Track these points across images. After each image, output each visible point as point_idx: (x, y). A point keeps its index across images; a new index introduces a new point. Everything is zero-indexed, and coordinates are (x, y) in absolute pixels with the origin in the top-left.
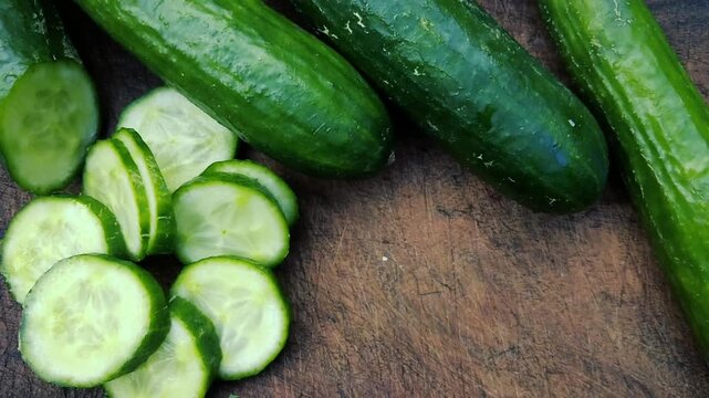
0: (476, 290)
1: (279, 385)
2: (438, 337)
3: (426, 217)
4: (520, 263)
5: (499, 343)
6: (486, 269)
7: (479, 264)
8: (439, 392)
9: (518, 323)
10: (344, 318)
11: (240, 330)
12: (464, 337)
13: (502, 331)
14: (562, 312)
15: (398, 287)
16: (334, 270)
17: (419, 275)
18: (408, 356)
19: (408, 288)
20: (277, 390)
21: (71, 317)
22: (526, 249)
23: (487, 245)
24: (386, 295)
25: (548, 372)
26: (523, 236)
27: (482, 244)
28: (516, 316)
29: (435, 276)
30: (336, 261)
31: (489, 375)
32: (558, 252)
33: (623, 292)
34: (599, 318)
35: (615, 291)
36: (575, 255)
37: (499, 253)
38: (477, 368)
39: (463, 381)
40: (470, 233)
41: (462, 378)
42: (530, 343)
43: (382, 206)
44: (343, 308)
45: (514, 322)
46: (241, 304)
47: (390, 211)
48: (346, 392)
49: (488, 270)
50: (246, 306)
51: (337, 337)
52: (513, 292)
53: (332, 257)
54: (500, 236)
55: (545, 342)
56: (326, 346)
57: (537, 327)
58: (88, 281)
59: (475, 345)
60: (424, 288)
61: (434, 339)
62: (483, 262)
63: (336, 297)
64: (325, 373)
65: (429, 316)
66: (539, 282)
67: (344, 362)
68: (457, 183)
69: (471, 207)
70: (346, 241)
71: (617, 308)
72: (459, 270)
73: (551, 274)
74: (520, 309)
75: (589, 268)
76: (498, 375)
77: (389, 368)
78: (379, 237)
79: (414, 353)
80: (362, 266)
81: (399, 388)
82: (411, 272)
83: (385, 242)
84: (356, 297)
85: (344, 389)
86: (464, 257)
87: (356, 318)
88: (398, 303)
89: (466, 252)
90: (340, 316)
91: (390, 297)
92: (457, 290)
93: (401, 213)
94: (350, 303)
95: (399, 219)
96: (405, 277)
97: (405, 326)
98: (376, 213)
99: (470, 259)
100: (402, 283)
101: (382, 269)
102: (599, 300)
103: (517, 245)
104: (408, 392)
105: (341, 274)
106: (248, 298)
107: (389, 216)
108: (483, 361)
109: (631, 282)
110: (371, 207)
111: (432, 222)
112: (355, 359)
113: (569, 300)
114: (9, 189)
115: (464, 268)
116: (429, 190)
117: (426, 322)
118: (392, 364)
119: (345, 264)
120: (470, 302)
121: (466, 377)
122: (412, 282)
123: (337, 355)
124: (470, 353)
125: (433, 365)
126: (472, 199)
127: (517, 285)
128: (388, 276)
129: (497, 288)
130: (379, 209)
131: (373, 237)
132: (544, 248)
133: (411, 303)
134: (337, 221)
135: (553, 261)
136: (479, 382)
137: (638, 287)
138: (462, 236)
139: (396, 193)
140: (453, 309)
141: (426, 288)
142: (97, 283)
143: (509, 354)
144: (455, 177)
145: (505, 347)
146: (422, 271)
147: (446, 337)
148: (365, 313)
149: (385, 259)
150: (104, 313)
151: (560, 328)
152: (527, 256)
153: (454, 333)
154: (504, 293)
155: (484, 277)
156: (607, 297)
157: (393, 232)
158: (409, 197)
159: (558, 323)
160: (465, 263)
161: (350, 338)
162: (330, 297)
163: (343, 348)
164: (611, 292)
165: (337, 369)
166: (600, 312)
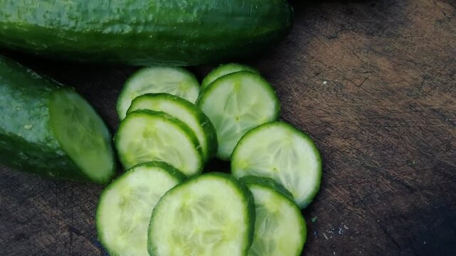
0: (383, 63)
1: (332, 191)
2: (387, 100)
3: (326, 47)
4: (389, 35)
5: (417, 79)
6: (377, 50)
7: (373, 50)
8: (414, 127)
9: (416, 64)
10: (333, 129)
11: (290, 170)
12: (398, 90)
13: (412, 73)
14: (429, 43)
15: (345, 91)
16: (304, 109)
17: (350, 77)
18: (382, 122)
19: (350, 88)
20: (334, 195)
21: (190, 236)
22: (385, 26)
23: (366, 38)
24: (343, 100)
25: (451, 76)
26: (378, 21)
27: (364, 39)
28: (411, 61)
29: (357, 72)
30: (301, 104)
31: (427, 98)
32: (400, 18)
33: (445, 14)
34: (446, 34)
35: (441, 16)
36: (408, 14)
37: (376, 37)
38: (418, 100)
39: (419, 112)
40: (354, 38)
41: (416, 111)
42: (429, 69)
43: (299, 58)
44: (328, 124)
45: (412, 64)
46: (279, 153)
47: (305, 57)
48: (370, 166)
49: (379, 49)
50: (282, 151)
51: (339, 142)
52: (399, 51)
53: (297, 103)
54: (368, 29)
55: (435, 63)
56: (337, 150)
57: (425, 59)
58: (184, 205)
59: (407, 90)
60: (358, 82)
61: (386, 102)
62: (372, 47)
63: (318, 122)
64: (350, 165)
65: (373, 94)
66: (406, 38)
67: (354, 151)
68: (326, 19)
69: (342, 26)
70: (297, 90)
71: (450, 24)
72: (365, 60)
73: (407, 30)
74: (410, 57)
75: (420, 15)
76: (431, 96)
77: (379, 135)
78: (312, 74)
79: (384, 118)
80: (317, 95)
81: (393, 141)
82: (344, 79)
83: (317, 74)
84: (328, 113)
85: (368, 165)
86: (362, 52)
87: (339, 124)
88: (353, 100)
89: (360, 49)
90: (330, 130)
91: (345, 100)
92: (374, 70)
93: (311, 54)
94: (328, 119)
95: (313, 58)
96: (344, 84)
97: (367, 108)
98: (299, 64)
99: (365, 51)
100: (345, 88)
101: (328, 89)
102: (439, 25)
103: (380, 27)
104: (400, 139)
105: (309, 107)
106: (280, 146)
107: (307, 60)
108: (418, 94)
109: (443, 7)
110: (294, 62)
111: (331, 47)
112: (358, 145)
113: (426, 36)
114: (74, 209)
115: (367, 57)
116: (314, 33)
117: (375, 97)
118: (379, 132)
119: (307, 101)
120: (385, 71)
121: (419, 109)
122: (349, 83)
123: (347, 151)
124: (408, 95)
125: (398, 116)
126: (340, 21)
127: (397, 46)
128: (335, 91)
129: (391, 55)
130: (299, 60)
131: (308, 76)
132: (393, 20)
133: (359, 94)
134: (282, 83)
135: (402, 23)
136: (426, 106)
137: (448, 7)
138: (351, 42)
139: (300, 46)
140: (381, 81)
141: (359, 81)
142: (189, 202)
143: (426, 81)
144: (322, 17)
145: (421, 79)
146: (350, 74)
147: (391, 97)
148: (341, 118)
149: (325, 83)
150: (209, 215)
151: (435, 51)
152: (389, 30)
153: (393, 92)
154: (396, 54)
155: (381, 54)
156: (441, 21)
157: (316, 67)
158: (308, 43)
159: (432, 50)
160: (366, 54)
161: (345, 137)
162: (315, 125)
163: (347, 144)
164: (440, 18)
165: (354, 157)
166: (445, 30)
